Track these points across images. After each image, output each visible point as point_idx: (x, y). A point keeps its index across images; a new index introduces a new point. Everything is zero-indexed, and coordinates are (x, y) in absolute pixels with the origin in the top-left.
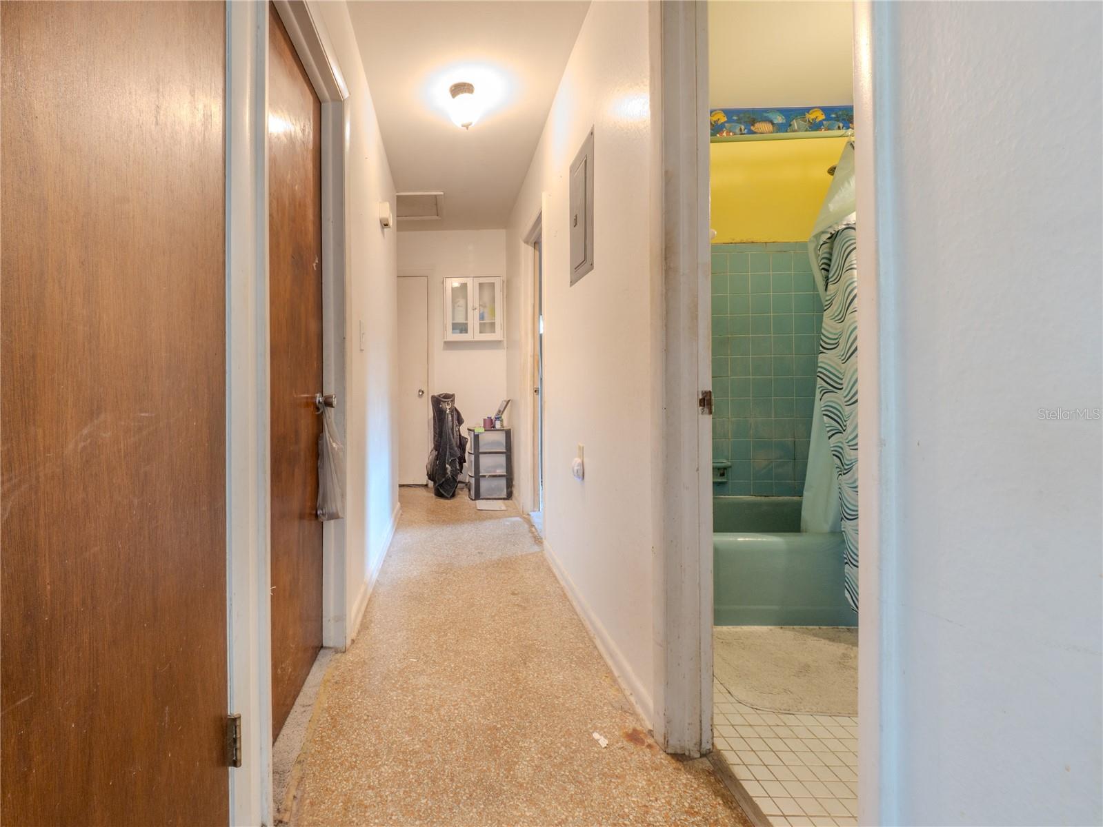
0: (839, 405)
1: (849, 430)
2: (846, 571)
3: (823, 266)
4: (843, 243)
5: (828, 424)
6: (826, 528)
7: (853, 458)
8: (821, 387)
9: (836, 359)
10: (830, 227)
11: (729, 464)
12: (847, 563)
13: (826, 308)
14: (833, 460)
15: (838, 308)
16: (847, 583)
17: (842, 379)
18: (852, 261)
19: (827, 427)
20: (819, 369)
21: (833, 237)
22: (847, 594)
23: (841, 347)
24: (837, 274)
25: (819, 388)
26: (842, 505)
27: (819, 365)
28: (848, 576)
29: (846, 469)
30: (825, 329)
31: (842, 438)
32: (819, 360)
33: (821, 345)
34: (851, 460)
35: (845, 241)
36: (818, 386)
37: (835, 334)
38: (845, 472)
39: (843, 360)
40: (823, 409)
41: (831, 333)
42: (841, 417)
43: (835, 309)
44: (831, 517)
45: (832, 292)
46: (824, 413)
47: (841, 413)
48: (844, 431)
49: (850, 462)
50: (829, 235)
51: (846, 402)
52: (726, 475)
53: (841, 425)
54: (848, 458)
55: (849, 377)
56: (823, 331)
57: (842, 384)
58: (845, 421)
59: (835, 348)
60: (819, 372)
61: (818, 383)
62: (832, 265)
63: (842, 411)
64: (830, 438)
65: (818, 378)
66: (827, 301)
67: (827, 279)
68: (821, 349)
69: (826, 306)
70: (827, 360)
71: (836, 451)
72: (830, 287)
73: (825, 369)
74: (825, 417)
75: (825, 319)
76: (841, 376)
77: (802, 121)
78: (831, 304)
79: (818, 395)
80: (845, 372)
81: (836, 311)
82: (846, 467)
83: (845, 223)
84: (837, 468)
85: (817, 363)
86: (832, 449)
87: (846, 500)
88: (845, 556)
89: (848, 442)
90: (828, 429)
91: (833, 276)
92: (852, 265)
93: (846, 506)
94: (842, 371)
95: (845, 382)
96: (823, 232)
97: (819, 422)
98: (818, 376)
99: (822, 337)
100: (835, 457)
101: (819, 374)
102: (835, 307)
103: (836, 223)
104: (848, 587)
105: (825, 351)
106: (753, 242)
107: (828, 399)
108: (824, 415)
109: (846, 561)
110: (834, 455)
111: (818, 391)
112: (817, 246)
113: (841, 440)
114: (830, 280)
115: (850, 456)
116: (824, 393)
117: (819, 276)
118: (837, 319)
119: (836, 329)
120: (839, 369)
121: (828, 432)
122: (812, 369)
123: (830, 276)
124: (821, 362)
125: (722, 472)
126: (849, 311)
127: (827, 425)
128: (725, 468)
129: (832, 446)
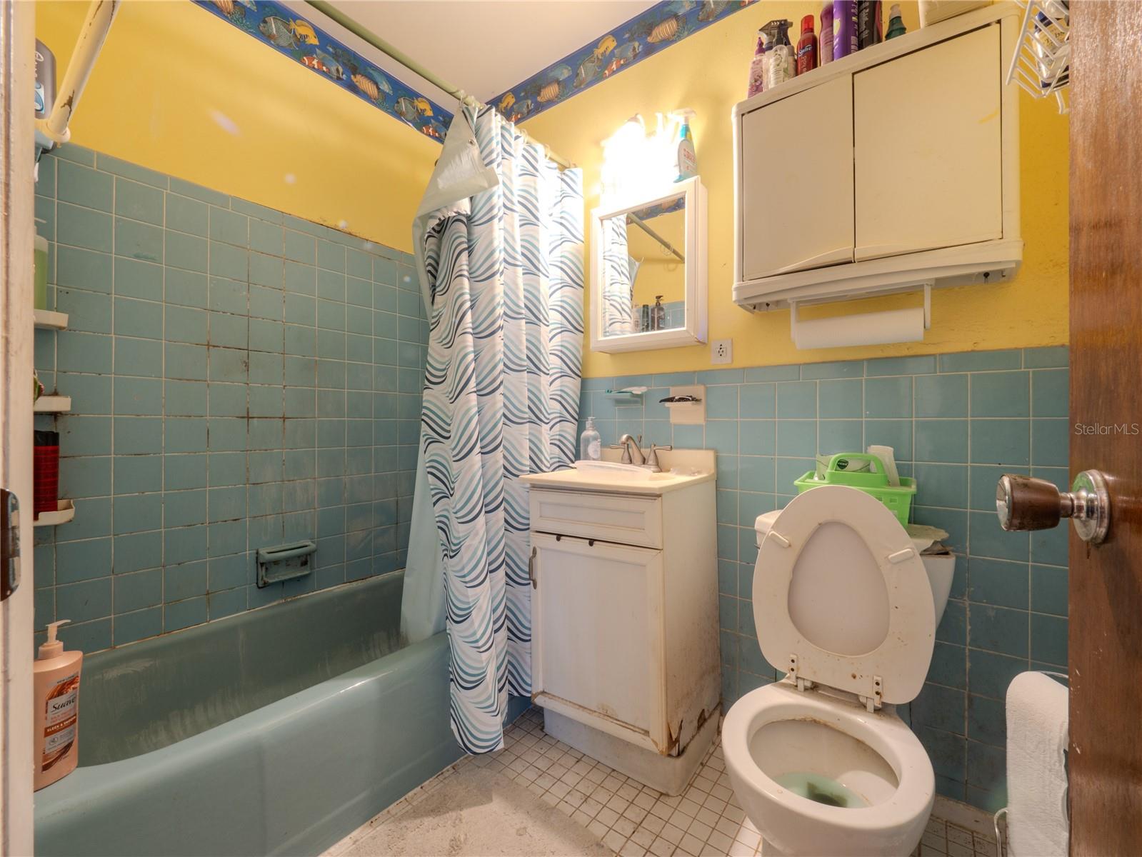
0: (446, 459)
1: (457, 495)
2: (451, 691)
3: (430, 268)
4: (453, 239)
5: (433, 485)
6: (429, 629)
7: (461, 535)
8: (425, 435)
9: (444, 398)
10: (438, 210)
11: (313, 546)
12: (452, 680)
13: (432, 327)
14: (438, 532)
15: (446, 329)
16: (453, 709)
17: (449, 425)
18: (461, 265)
19: (432, 489)
20: (424, 411)
21: (442, 227)
22: (453, 726)
23: (449, 380)
24: (445, 281)
25: (424, 436)
26: (447, 600)
27: (424, 404)
28: (453, 699)
29: (453, 551)
30: (430, 355)
31: (448, 504)
32: (424, 399)
33: (426, 377)
34: (459, 538)
35: (454, 237)
36: (422, 434)
37: (443, 363)
38: (452, 554)
39: (450, 399)
40: (427, 465)
41: (438, 362)
42: (448, 476)
43: (443, 329)
44: (435, 615)
45: (440, 306)
46: (429, 470)
47: (447, 470)
48: (452, 495)
49: (458, 541)
50: (437, 221)
51: (454, 456)
52: (309, 563)
53: (447, 487)
54: (456, 535)
55: (458, 421)
56: (429, 358)
57: (449, 432)
58: (453, 483)
59: (444, 381)
60: (424, 414)
61: (422, 430)
62: (439, 271)
63: (448, 468)
64: (434, 504)
65: (423, 422)
66: (433, 317)
67: (434, 288)
68: (427, 383)
69: (432, 324)
70: (433, 398)
71: (440, 522)
72: (438, 298)
73: (431, 411)
74: (429, 475)
75: (431, 342)
76: (448, 421)
77: (410, 103)
78: (438, 322)
79: (422, 446)
80: (453, 415)
81: (444, 332)
82: (454, 548)
83: (455, 210)
84: (442, 545)
85: (422, 402)
86: (437, 519)
87: (454, 595)
88: (450, 669)
89: (456, 513)
90: (433, 492)
91: (442, 283)
92: (461, 270)
93: (453, 604)
94: (450, 415)
95: (453, 428)
96: (431, 217)
97: (424, 483)
98: (423, 420)
99: (428, 366)
100: (440, 531)
101: (423, 417)
102: (442, 327)
103: (446, 207)
104: (454, 716)
105: (431, 386)
106: (350, 234)
107: (434, 452)
108: (428, 473)
109: (451, 677)
110: (439, 527)
111: (422, 440)
112: (423, 234)
113: (447, 507)
114: (437, 290)
115: (459, 532)
116: (429, 444)
117: (425, 280)
118: (444, 342)
119: (443, 356)
120: (446, 410)
121: (433, 496)
122: (416, 411)
123: (437, 284)
124: (428, 401)
125: (304, 559)
126: (459, 331)
127: (432, 487)
128: (309, 554)
129: (436, 515)
